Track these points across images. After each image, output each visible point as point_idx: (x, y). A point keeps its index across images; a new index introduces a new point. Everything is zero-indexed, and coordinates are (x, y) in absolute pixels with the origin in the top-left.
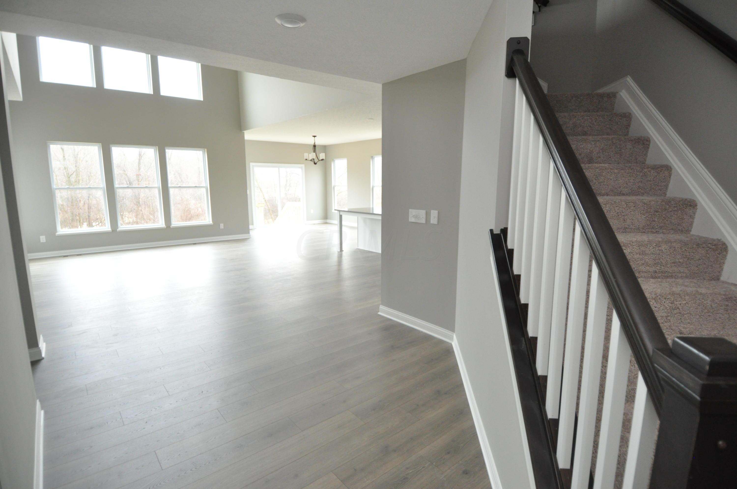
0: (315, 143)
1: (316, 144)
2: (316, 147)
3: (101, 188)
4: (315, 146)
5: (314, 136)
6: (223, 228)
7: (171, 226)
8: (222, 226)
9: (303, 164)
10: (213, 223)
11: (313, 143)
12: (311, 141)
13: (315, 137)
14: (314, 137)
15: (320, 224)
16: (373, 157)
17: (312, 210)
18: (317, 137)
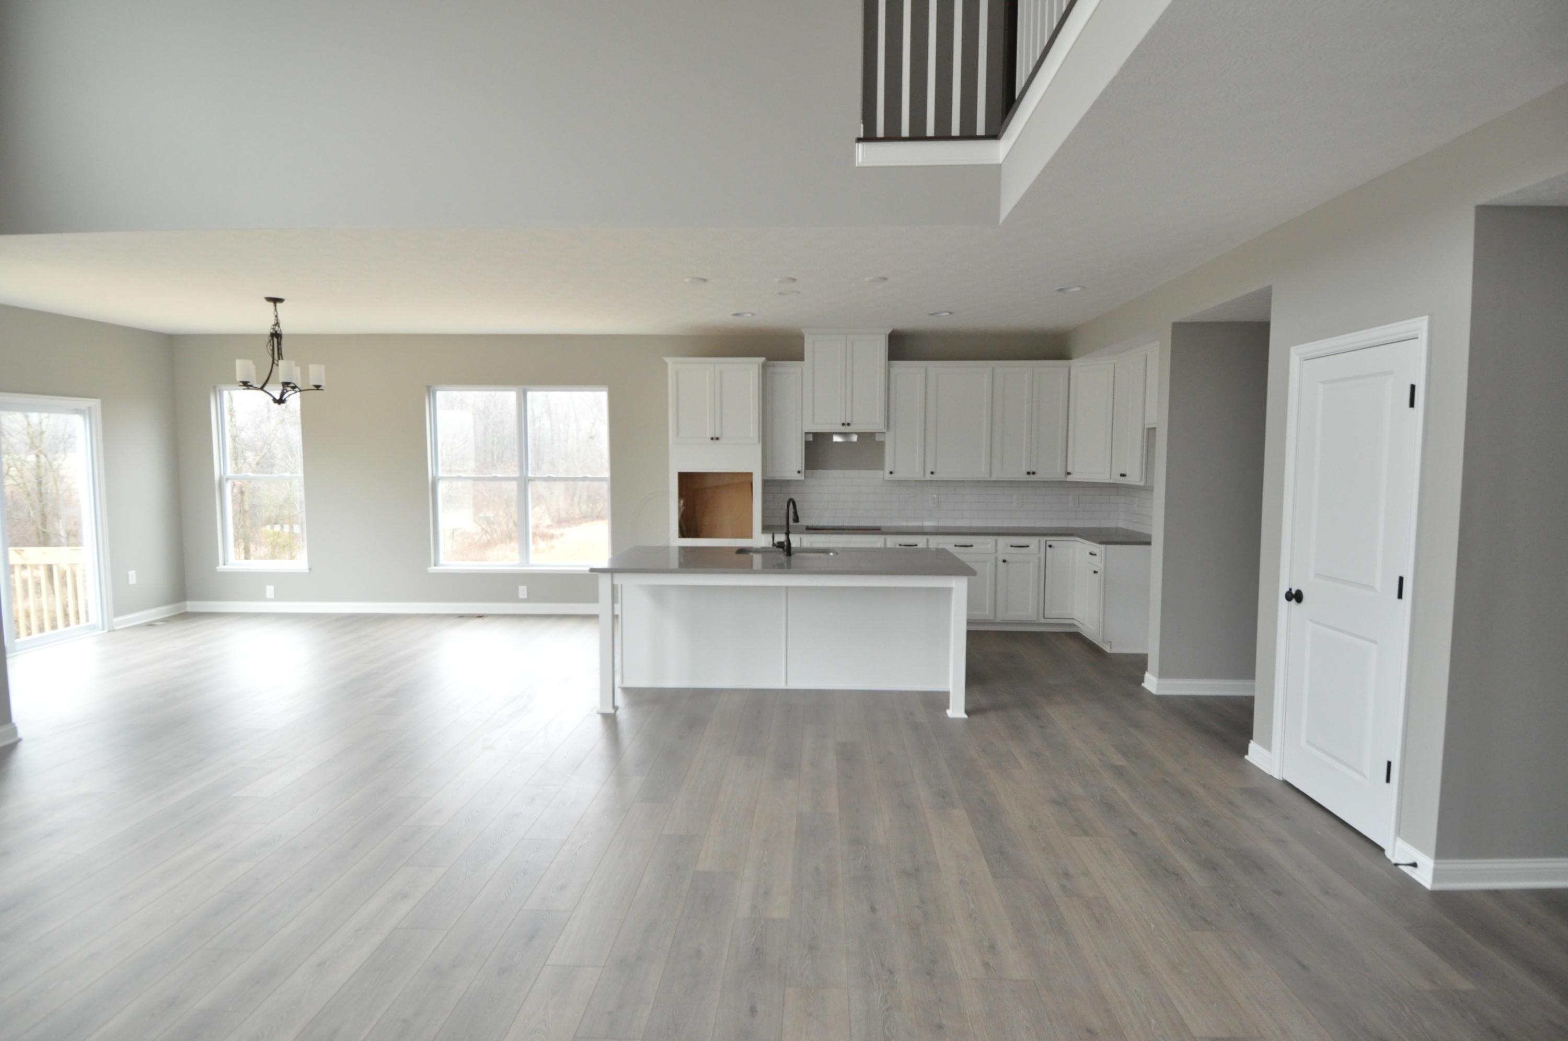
0: (277, 324)
1: (284, 329)
2: (284, 342)
4: (276, 336)
5: (276, 300)
9: (95, 398)
11: (267, 329)
13: (278, 305)
14: (271, 304)
15: (167, 620)
16: (432, 389)
17: (132, 573)
18: (284, 303)
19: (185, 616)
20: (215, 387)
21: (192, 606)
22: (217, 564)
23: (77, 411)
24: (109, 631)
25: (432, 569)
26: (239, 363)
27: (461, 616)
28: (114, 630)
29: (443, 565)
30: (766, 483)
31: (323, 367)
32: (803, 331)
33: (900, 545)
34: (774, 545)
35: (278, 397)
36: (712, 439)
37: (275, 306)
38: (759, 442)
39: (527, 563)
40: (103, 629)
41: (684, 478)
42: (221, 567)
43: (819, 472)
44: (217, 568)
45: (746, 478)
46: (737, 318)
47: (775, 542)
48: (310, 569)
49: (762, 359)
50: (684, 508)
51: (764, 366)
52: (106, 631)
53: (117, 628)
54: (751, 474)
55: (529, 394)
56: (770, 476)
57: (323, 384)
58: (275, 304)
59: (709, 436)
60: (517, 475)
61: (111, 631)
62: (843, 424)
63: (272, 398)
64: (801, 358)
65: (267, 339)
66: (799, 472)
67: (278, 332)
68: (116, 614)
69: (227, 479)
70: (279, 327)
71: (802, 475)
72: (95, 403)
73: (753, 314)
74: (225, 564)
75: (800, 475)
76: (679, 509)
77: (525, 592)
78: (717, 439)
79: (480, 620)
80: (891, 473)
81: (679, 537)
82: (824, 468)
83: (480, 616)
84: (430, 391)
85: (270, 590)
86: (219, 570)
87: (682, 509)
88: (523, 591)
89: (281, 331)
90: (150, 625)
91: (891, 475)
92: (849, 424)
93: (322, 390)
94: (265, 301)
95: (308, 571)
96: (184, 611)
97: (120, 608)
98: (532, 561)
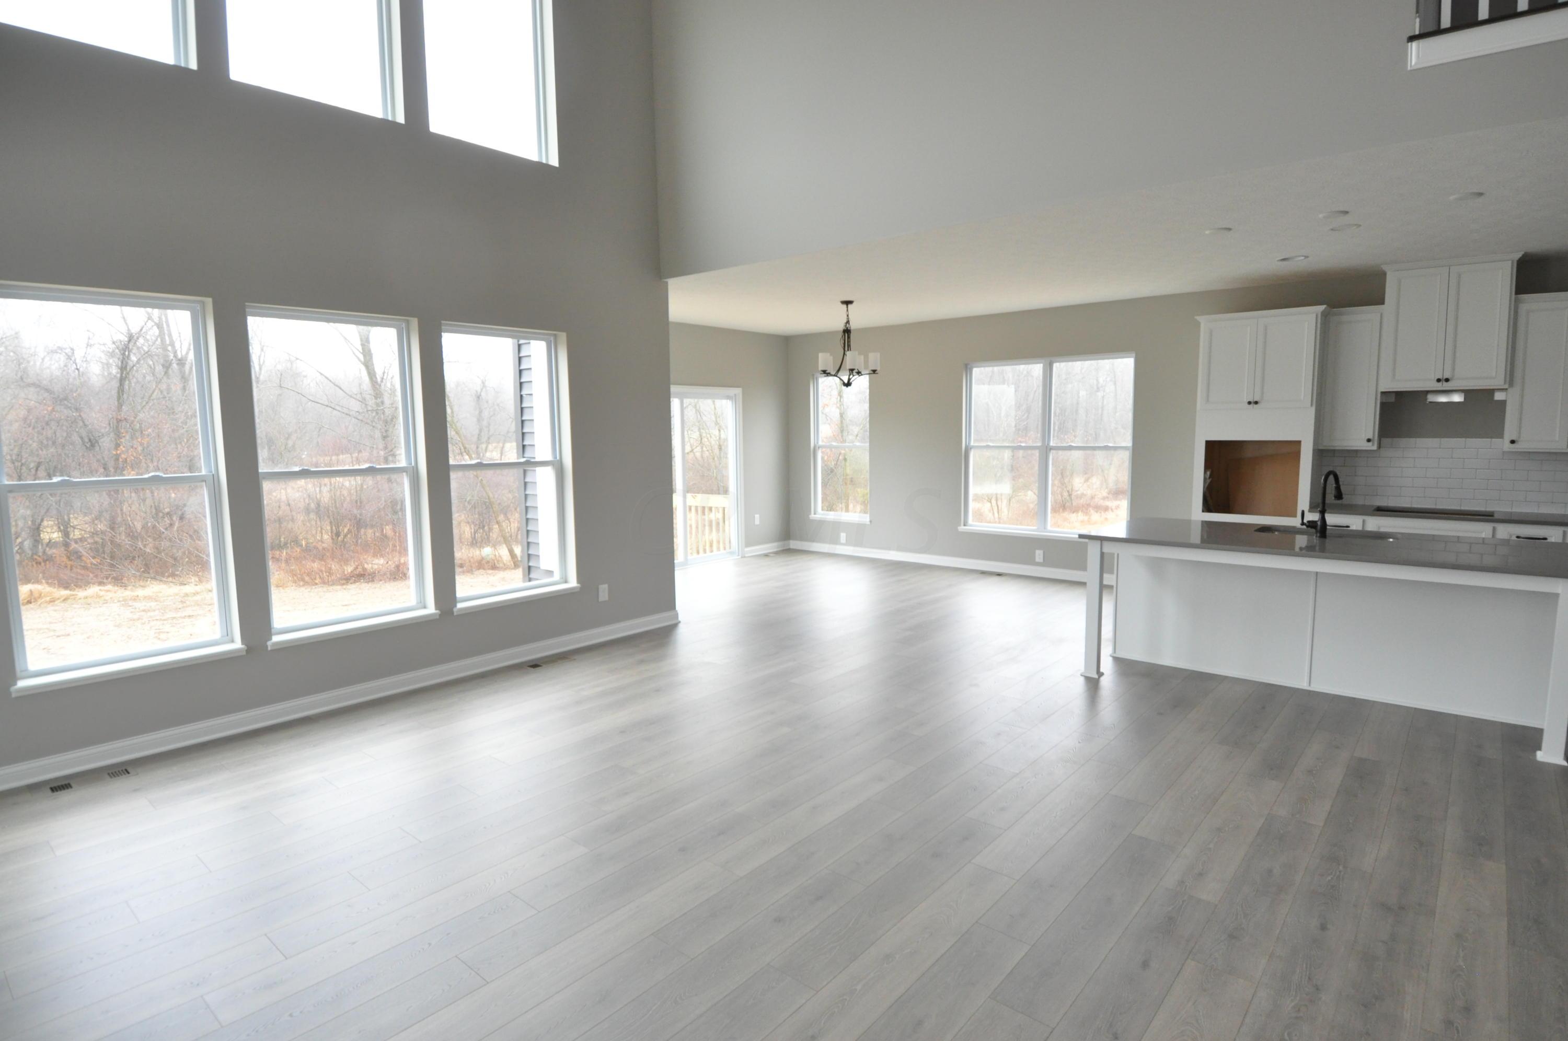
0: (848, 322)
1: (853, 326)
2: (852, 336)
3: (203, 479)
4: (847, 331)
5: (847, 303)
6: (606, 598)
7: (455, 610)
8: (604, 592)
9: (738, 387)
10: (579, 585)
11: (841, 326)
12: (833, 320)
13: (850, 306)
14: (845, 306)
15: (777, 553)
16: (969, 366)
17: (757, 516)
18: (854, 303)
19: (788, 551)
20: (813, 375)
21: (794, 544)
22: (810, 514)
23: (728, 397)
24: (742, 557)
25: (962, 528)
26: (821, 356)
27: (984, 573)
28: (745, 557)
29: (971, 526)
30: (1320, 454)
31: (879, 354)
32: (1385, 268)
33: (1518, 537)
34: (1303, 524)
35: (846, 381)
36: (1250, 403)
37: (847, 307)
38: (1312, 405)
39: (1045, 528)
40: (738, 555)
41: (1211, 446)
42: (812, 516)
43: (1404, 442)
44: (810, 516)
45: (1291, 449)
46: (1285, 263)
47: (1305, 521)
48: (871, 522)
49: (1322, 307)
50: (1211, 479)
51: (1325, 315)
52: (740, 557)
53: (746, 555)
54: (1299, 442)
55: (1056, 366)
56: (1326, 444)
57: (878, 369)
58: (847, 305)
59: (1246, 400)
60: (1039, 444)
61: (743, 557)
62: (1439, 380)
63: (842, 382)
64: (1382, 302)
65: (841, 334)
66: (1369, 440)
67: (849, 328)
68: (748, 544)
69: (819, 448)
70: (849, 324)
71: (1373, 445)
72: (738, 391)
73: (1306, 257)
74: (815, 514)
75: (1370, 444)
76: (1205, 479)
77: (1042, 556)
78: (1256, 403)
79: (997, 578)
80: (1513, 442)
81: (1203, 511)
82: (1410, 435)
83: (999, 575)
84: (968, 368)
85: (843, 536)
86: (811, 518)
87: (1208, 481)
88: (1039, 555)
89: (850, 327)
90: (766, 555)
91: (1513, 446)
92: (1447, 380)
93: (877, 373)
94: (840, 304)
95: (869, 523)
96: (788, 548)
97: (749, 541)
98: (1049, 527)
